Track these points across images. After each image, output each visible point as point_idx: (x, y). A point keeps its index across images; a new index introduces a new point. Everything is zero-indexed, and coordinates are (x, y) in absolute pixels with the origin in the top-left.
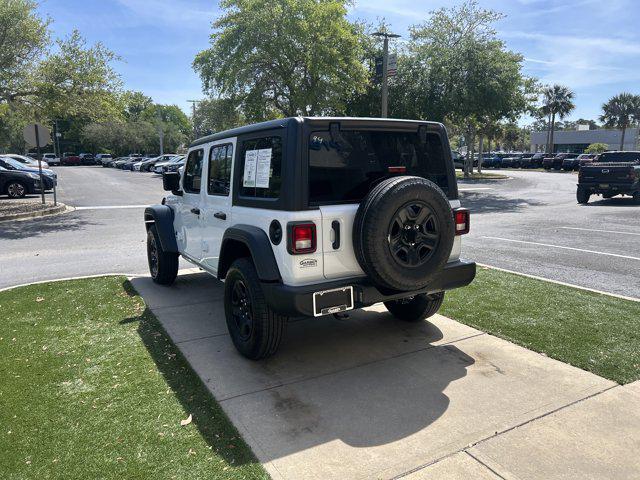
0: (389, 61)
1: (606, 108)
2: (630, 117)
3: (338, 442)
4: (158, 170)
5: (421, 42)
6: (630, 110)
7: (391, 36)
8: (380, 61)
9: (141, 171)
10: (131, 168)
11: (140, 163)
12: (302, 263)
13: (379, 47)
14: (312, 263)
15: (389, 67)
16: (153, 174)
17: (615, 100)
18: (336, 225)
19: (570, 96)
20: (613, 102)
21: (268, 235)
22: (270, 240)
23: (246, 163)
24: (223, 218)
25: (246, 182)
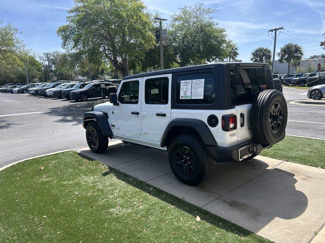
0: (163, 32)
1: (253, 54)
2: (264, 58)
3: (277, 218)
4: (31, 92)
5: (177, 23)
6: (263, 55)
7: (163, 20)
8: (158, 32)
9: (18, 93)
10: (12, 92)
11: (17, 89)
12: (230, 135)
13: (157, 25)
14: (234, 135)
15: (163, 36)
16: (28, 94)
17: (257, 51)
18: (242, 115)
19: (236, 49)
20: (256, 51)
21: (206, 122)
22: (208, 125)
23: (181, 87)
24: (164, 115)
25: (182, 97)
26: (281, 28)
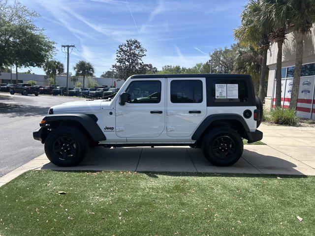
6: (57, 68)
21: (242, 115)
22: (243, 117)
23: (216, 89)
24: (199, 112)
25: (218, 97)
26: (73, 46)
